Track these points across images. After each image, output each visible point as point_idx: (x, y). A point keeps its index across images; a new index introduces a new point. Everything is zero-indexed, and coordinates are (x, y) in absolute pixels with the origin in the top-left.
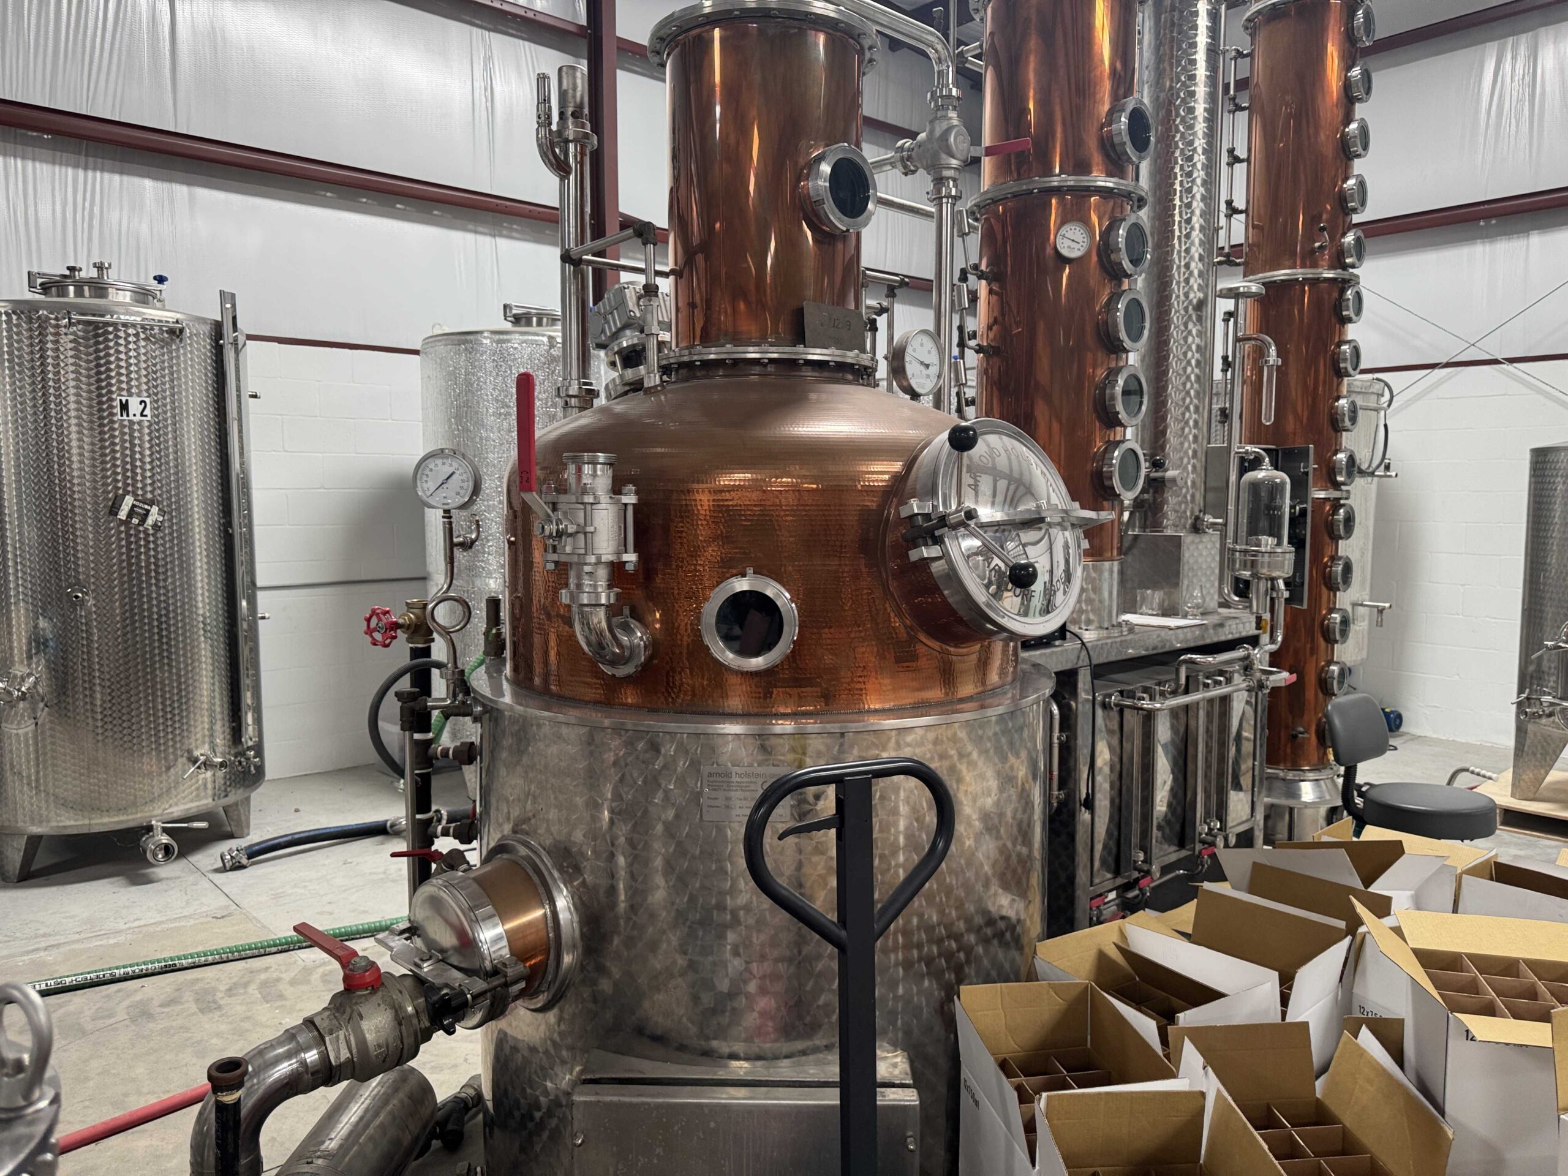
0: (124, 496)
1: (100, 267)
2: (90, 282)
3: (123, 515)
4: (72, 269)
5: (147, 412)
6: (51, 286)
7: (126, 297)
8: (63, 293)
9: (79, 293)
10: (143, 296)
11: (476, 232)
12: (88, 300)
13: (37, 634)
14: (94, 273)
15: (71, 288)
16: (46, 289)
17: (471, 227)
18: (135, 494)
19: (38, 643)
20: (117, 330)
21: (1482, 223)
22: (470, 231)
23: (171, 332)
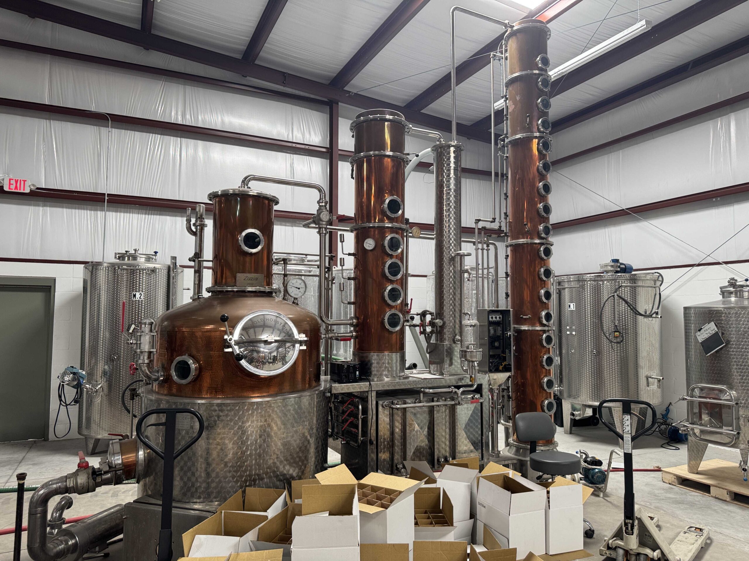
0: (132, 325)
1: (135, 250)
2: (132, 256)
3: (131, 331)
4: (127, 251)
5: (142, 297)
6: (121, 257)
7: (143, 260)
8: (124, 259)
9: (129, 259)
10: (149, 259)
11: (285, 225)
12: (131, 262)
13: (104, 372)
14: (133, 252)
15: (126, 258)
16: (119, 258)
17: (284, 224)
18: (135, 325)
19: (105, 373)
20: (140, 271)
21: (714, 200)
22: (284, 225)
23: (153, 271)
